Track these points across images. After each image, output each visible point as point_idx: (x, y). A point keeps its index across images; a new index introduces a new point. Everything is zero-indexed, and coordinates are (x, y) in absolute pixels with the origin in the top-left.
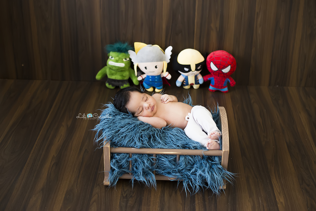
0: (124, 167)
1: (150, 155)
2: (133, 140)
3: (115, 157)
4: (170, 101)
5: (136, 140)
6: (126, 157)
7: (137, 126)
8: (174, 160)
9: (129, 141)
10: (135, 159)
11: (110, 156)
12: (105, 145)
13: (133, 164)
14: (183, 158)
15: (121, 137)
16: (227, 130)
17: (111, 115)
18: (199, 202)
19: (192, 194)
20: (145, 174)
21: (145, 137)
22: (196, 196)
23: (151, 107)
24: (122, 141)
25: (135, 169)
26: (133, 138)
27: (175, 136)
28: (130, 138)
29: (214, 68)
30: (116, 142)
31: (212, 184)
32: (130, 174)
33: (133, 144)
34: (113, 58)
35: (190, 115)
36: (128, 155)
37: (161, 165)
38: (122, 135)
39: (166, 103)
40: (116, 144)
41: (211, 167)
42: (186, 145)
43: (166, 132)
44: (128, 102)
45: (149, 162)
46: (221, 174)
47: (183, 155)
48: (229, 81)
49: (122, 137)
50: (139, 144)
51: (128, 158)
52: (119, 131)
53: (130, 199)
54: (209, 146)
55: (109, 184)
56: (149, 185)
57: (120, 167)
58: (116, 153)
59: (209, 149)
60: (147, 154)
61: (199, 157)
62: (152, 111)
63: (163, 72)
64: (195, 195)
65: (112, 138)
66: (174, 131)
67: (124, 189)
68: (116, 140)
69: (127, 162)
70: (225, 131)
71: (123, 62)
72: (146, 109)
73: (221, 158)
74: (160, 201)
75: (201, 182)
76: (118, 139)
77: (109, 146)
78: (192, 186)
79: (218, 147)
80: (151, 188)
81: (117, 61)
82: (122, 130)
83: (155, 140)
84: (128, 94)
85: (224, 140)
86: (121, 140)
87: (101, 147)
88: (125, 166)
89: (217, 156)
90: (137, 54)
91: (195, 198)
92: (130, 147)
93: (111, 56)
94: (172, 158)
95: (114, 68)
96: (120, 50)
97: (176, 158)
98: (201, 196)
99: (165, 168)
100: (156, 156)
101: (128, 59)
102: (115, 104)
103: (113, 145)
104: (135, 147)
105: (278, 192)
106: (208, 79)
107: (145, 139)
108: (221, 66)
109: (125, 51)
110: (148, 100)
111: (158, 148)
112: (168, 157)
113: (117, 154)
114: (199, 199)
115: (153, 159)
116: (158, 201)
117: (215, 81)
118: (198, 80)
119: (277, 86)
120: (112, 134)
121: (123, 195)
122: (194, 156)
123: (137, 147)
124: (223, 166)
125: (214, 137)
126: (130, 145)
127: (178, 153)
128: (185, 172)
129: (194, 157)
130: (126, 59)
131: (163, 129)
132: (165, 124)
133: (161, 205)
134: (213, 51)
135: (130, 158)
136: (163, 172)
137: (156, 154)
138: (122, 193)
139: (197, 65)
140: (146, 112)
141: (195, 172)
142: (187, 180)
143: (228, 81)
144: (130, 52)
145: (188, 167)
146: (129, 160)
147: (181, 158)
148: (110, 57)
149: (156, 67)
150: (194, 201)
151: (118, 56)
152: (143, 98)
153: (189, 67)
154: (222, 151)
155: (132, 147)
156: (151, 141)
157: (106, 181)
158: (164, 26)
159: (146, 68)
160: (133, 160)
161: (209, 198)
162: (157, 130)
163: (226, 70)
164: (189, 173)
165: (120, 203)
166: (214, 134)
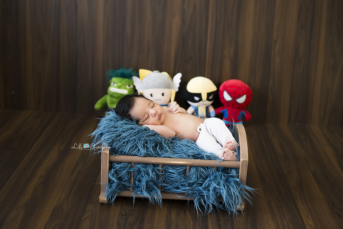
0: (124, 180)
1: (155, 165)
2: (136, 146)
3: (114, 167)
4: (179, 112)
5: (140, 146)
6: (127, 167)
7: (141, 131)
8: (183, 172)
9: (132, 148)
10: (138, 170)
11: (108, 165)
12: (103, 151)
13: (135, 177)
14: (194, 169)
15: (122, 142)
16: (245, 140)
17: (111, 121)
18: (212, 222)
19: (204, 214)
20: (149, 189)
21: (150, 144)
22: (209, 216)
23: (158, 115)
24: (124, 148)
25: (137, 182)
26: (136, 144)
27: (185, 147)
28: (133, 144)
29: (227, 97)
30: (117, 148)
31: (228, 200)
32: (131, 189)
33: (137, 151)
34: (115, 85)
35: (202, 126)
36: (130, 165)
37: (168, 179)
38: (124, 140)
39: (175, 113)
40: (116, 150)
41: (227, 181)
42: (198, 156)
43: (175, 142)
44: (132, 107)
45: (154, 173)
46: (238, 189)
47: (195, 166)
48: (245, 113)
49: (124, 143)
50: (143, 151)
51: (129, 168)
52: (120, 135)
53: (130, 217)
54: (224, 156)
55: (105, 201)
56: (153, 201)
57: (120, 179)
58: (115, 162)
59: (225, 160)
60: (151, 164)
61: (213, 168)
62: (159, 119)
63: (170, 101)
64: (207, 215)
65: (113, 143)
66: (184, 142)
67: (123, 208)
68: (117, 145)
69: (129, 174)
70: (243, 140)
71: (126, 89)
72: (152, 116)
73: (238, 171)
74: (166, 220)
75: (215, 199)
76: (119, 144)
77: (108, 152)
78: (204, 204)
79: (235, 158)
80: (156, 205)
81: (119, 87)
82: (124, 135)
83: (162, 148)
84: (132, 100)
85: (242, 149)
86: (122, 147)
87: (99, 152)
88: (126, 178)
89: (233, 168)
90: (141, 81)
91: (208, 218)
92: (132, 155)
93: (113, 82)
94: (181, 170)
95: (115, 95)
96: (123, 76)
97: (186, 170)
98: (215, 216)
99: (172, 183)
100: (163, 167)
101: (132, 87)
102: (117, 111)
103: (113, 151)
104: (138, 154)
105: (306, 215)
106: (221, 111)
107: (150, 146)
108: (235, 95)
109: (129, 77)
110: (155, 107)
111: (166, 157)
112: (176, 169)
113: (117, 163)
114: (213, 219)
115: (158, 170)
116: (163, 219)
117: (229, 113)
118: (209, 113)
119: (298, 124)
120: (113, 137)
121: (121, 212)
122: (207, 167)
123: (141, 155)
124: (241, 180)
125: (231, 147)
126: (132, 153)
127: (188, 163)
128: (196, 188)
129: (207, 169)
130: (129, 86)
131: (171, 138)
132: (174, 134)
133: (167, 224)
134: (226, 80)
135: (132, 169)
136: (170, 187)
137: (163, 165)
138: (121, 211)
139: (209, 94)
140: (152, 120)
141: (208, 187)
142: (199, 198)
143: (243, 115)
144: (135, 78)
145: (200, 181)
146: (130, 170)
147: (192, 169)
148: (112, 84)
149: (163, 95)
150: (207, 221)
151: (121, 82)
152: (149, 104)
153: (199, 95)
154: (240, 162)
155: (134, 155)
156: (157, 149)
157: (102, 196)
158: (173, 53)
159: (151, 95)
160: (135, 171)
161: (224, 219)
162: (165, 138)
163: (241, 100)
164: (201, 188)
165: (118, 220)
166: (230, 143)
